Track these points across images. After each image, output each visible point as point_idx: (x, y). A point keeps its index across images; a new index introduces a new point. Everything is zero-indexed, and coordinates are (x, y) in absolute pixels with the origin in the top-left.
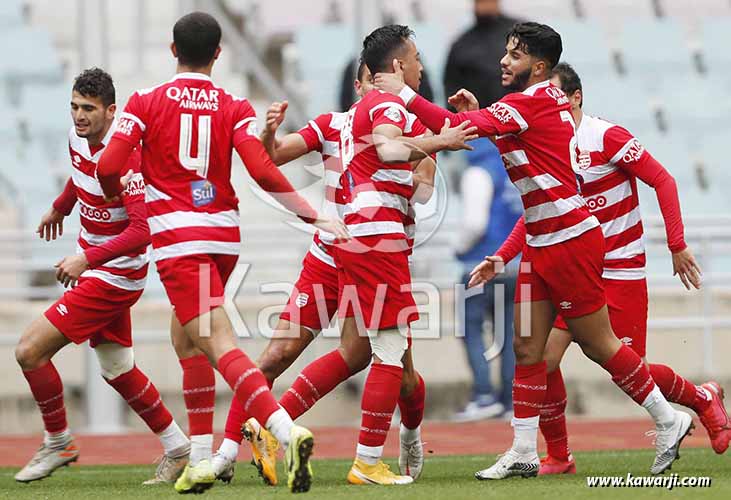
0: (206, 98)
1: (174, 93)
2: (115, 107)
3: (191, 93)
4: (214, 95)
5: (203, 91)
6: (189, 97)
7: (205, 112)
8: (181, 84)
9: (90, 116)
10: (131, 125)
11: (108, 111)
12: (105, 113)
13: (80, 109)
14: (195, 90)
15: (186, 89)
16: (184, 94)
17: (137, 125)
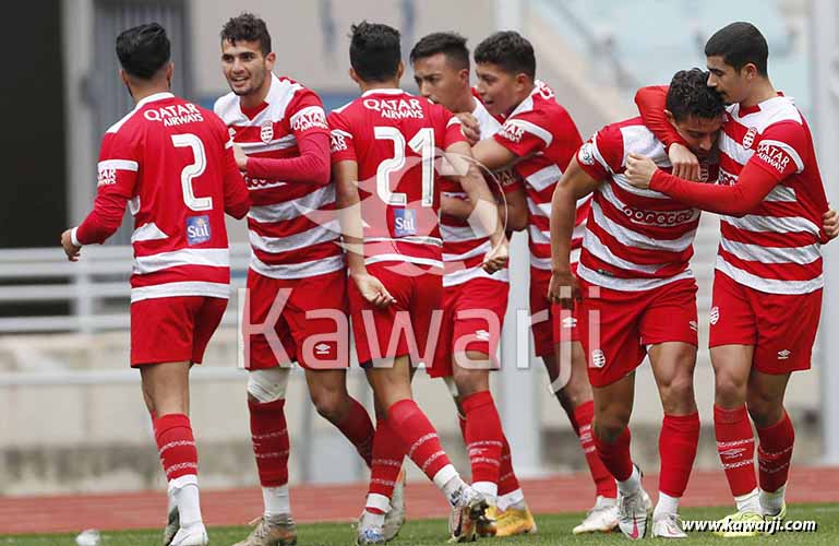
2: (274, 55)
9: (250, 65)
11: (267, 62)
12: (264, 63)
13: (237, 60)
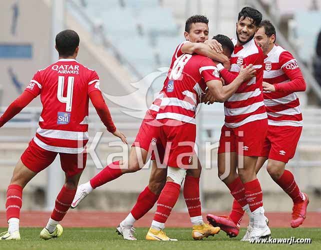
0: (73, 69)
1: (55, 68)
3: (65, 67)
4: (77, 67)
5: (71, 66)
6: (63, 69)
7: (71, 75)
8: (59, 64)
10: (33, 85)
14: (66, 66)
15: (62, 66)
16: (60, 68)
17: (36, 84)
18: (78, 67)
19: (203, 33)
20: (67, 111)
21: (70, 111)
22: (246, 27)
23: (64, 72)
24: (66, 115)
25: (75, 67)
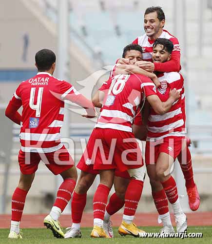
0: (43, 81)
6: (36, 81)
15: (36, 79)
18: (48, 78)
19: (135, 58)
20: (36, 116)
21: (39, 116)
22: (158, 53)
23: (36, 84)
24: (35, 120)
25: (46, 79)
